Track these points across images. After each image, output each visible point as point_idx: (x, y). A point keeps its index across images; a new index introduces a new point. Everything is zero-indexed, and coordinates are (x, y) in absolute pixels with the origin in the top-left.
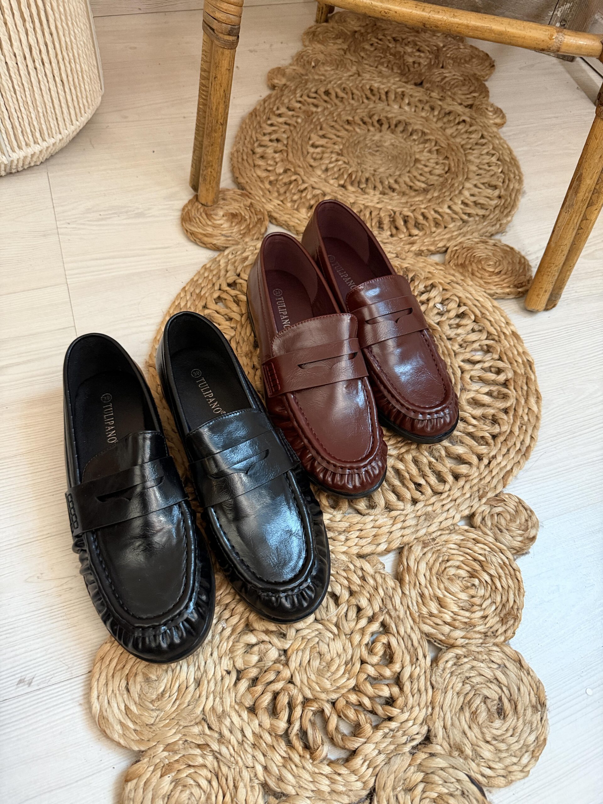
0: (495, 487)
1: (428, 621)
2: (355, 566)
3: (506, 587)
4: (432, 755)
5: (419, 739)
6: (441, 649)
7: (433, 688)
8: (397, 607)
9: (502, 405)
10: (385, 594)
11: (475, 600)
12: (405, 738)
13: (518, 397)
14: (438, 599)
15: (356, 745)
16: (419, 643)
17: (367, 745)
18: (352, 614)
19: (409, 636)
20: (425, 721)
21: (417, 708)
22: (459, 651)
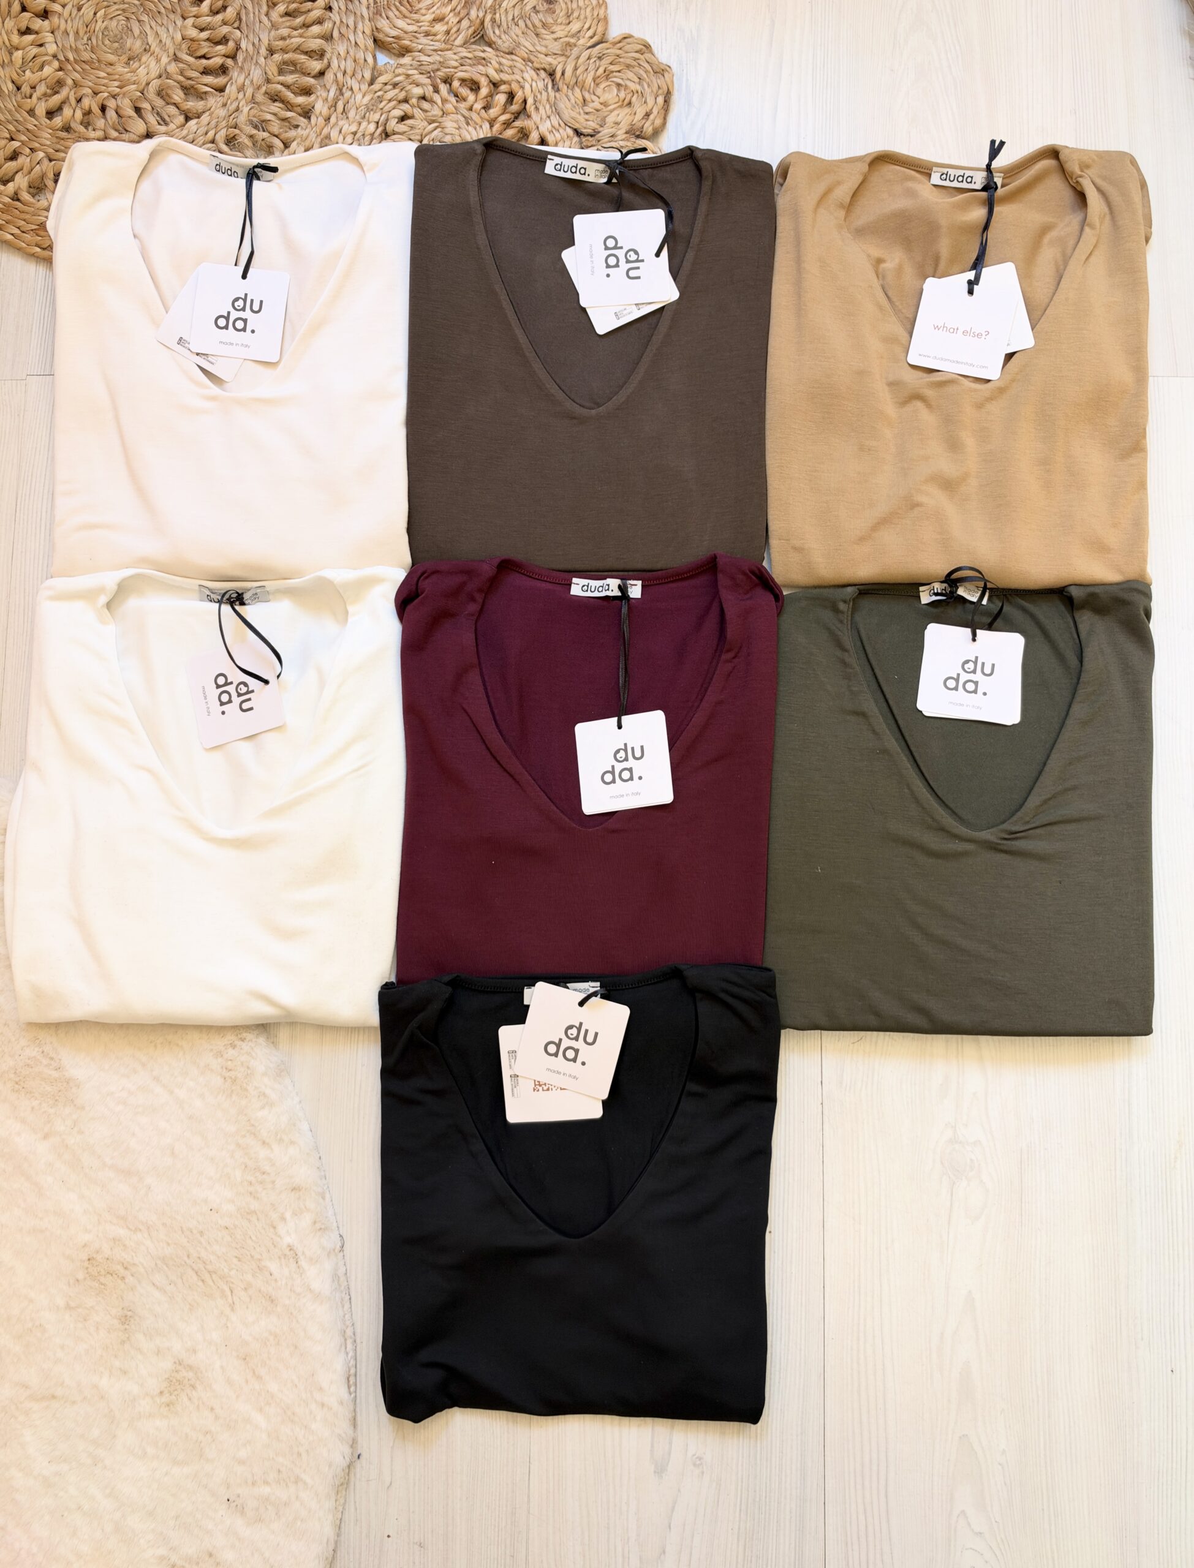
1: (455, 36)
2: (380, 90)
4: (563, 74)
5: (548, 81)
6: (483, 35)
7: (512, 53)
8: (432, 61)
10: (416, 69)
12: (544, 94)
14: (434, 20)
16: (470, 52)
17: (541, 128)
18: (426, 105)
19: (462, 59)
20: (537, 70)
21: (525, 74)
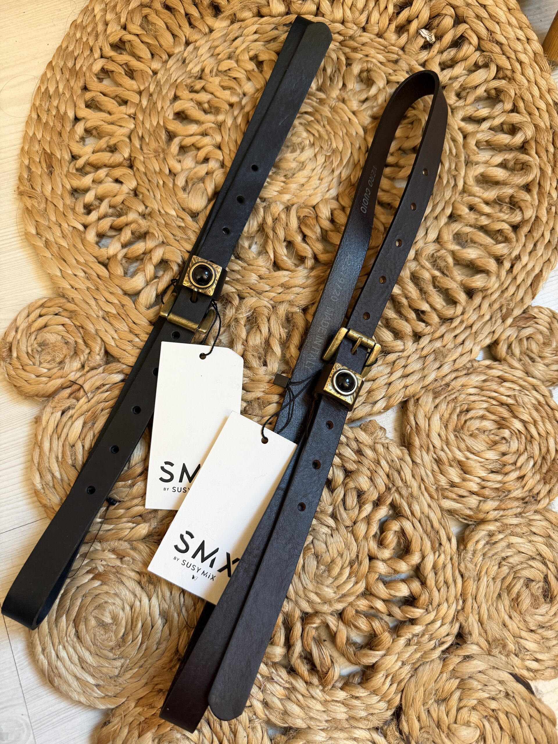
0: (522, 299)
1: (450, 495)
2: (347, 438)
3: (543, 433)
4: (468, 658)
5: (450, 640)
6: (468, 525)
7: (462, 576)
8: (409, 483)
9: (520, 180)
10: (390, 467)
11: (507, 458)
12: (432, 643)
13: (543, 166)
14: (460, 463)
15: (374, 660)
16: (441, 523)
17: (388, 658)
18: (352, 501)
19: (428, 517)
20: (456, 618)
21: (445, 605)
22: (492, 527)
